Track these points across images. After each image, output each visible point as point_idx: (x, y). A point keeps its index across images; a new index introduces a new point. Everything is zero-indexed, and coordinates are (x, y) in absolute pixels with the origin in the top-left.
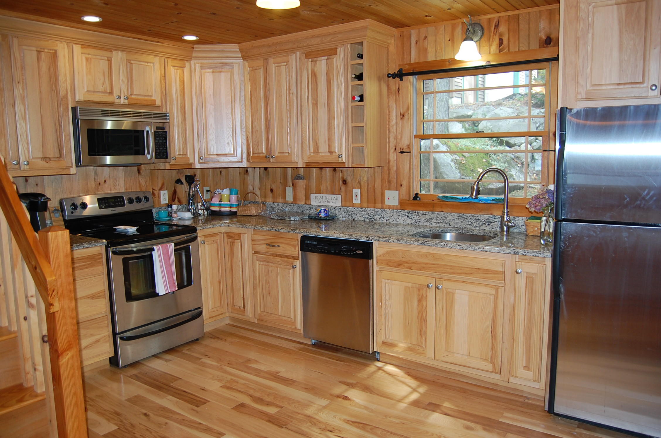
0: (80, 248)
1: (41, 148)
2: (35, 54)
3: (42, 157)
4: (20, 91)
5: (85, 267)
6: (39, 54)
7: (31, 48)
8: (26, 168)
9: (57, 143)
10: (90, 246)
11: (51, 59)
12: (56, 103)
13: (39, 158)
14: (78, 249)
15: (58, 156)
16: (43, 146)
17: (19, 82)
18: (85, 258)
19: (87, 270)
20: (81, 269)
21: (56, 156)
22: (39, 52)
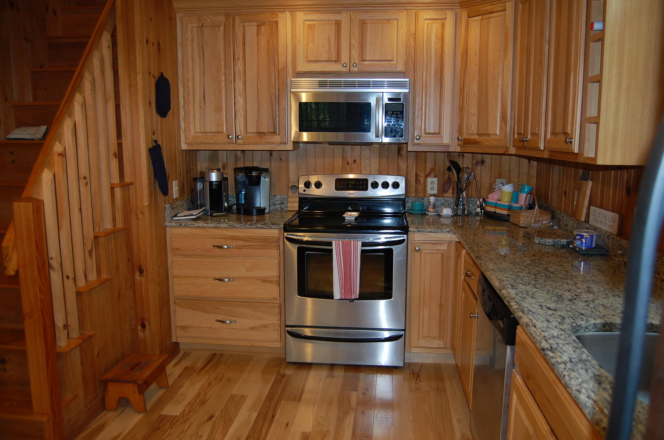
0: (253, 227)
1: (256, 122)
2: (255, 28)
3: (256, 131)
4: (239, 67)
5: (258, 247)
6: (259, 28)
7: (252, 23)
8: (240, 142)
9: (272, 118)
10: (264, 227)
11: (270, 32)
12: (274, 76)
13: (254, 133)
14: (250, 227)
15: (272, 131)
16: (257, 121)
17: (238, 59)
18: (258, 239)
19: (259, 251)
20: (253, 248)
21: (270, 131)
22: (259, 26)
